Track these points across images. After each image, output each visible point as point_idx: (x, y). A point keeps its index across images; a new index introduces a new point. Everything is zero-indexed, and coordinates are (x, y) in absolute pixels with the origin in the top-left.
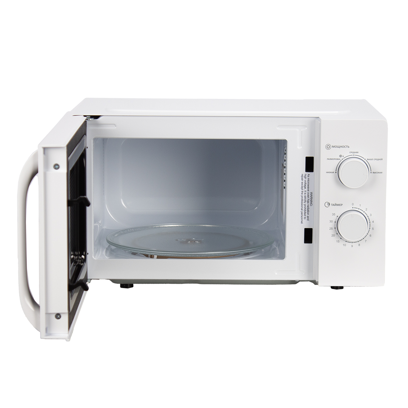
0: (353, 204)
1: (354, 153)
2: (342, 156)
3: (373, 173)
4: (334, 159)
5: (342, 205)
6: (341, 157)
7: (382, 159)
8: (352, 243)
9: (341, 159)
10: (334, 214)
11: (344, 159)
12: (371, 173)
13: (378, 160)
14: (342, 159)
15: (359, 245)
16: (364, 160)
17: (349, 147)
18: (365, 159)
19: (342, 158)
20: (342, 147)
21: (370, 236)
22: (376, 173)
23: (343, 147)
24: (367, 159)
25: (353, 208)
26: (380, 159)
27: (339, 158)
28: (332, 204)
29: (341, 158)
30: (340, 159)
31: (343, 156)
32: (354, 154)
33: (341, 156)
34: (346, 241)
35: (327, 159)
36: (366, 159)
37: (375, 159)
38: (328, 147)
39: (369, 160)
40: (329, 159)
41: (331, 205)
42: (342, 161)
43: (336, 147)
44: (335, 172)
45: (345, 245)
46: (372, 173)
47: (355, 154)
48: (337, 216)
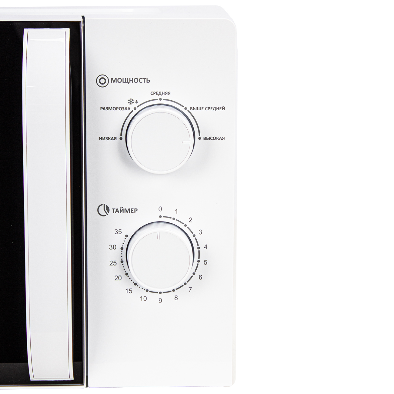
0: (160, 209)
1: (161, 93)
2: (135, 102)
3: (205, 138)
4: (117, 108)
5: (136, 210)
6: (133, 105)
7: (224, 108)
8: (160, 293)
9: (132, 109)
10: (118, 232)
11: (138, 109)
12: (200, 139)
13: (215, 109)
14: (135, 109)
15: (176, 297)
16: (182, 109)
17: (148, 81)
18: (186, 108)
19: (135, 105)
20: (133, 80)
21: (200, 277)
22: (210, 138)
23: (136, 80)
24: (191, 108)
25: (160, 217)
26: (219, 109)
27: (128, 106)
28: (114, 209)
29: (132, 107)
30: (129, 109)
31: (137, 102)
32: (160, 97)
33: (131, 101)
34: (147, 291)
35: (101, 108)
36: (189, 109)
37: (209, 108)
38: (102, 81)
39: (194, 109)
40: (104, 109)
41: (111, 211)
42: (135, 112)
43: (120, 80)
44: (118, 138)
45: (144, 298)
46: (202, 138)
47: (163, 97)
48: (127, 236)
